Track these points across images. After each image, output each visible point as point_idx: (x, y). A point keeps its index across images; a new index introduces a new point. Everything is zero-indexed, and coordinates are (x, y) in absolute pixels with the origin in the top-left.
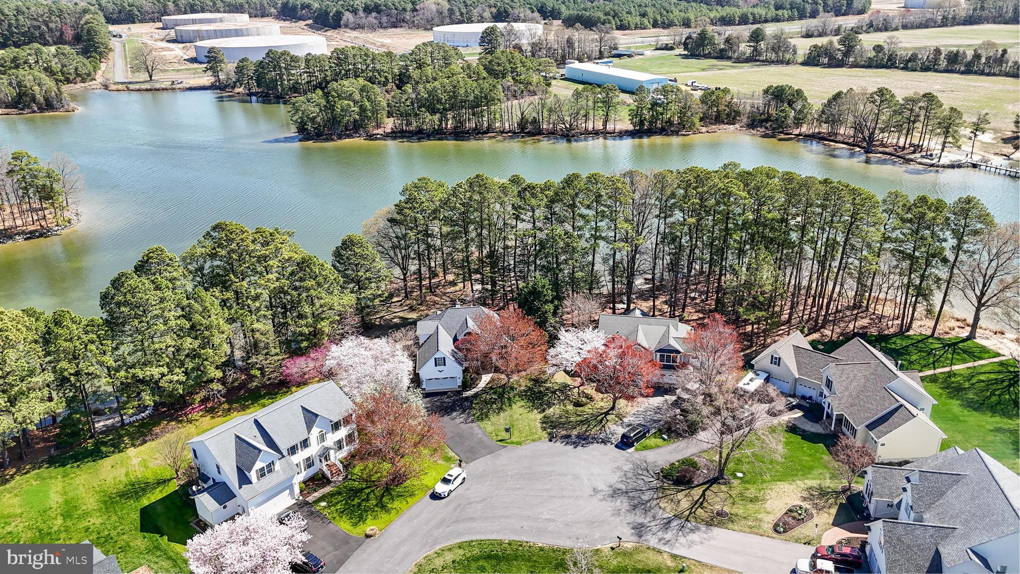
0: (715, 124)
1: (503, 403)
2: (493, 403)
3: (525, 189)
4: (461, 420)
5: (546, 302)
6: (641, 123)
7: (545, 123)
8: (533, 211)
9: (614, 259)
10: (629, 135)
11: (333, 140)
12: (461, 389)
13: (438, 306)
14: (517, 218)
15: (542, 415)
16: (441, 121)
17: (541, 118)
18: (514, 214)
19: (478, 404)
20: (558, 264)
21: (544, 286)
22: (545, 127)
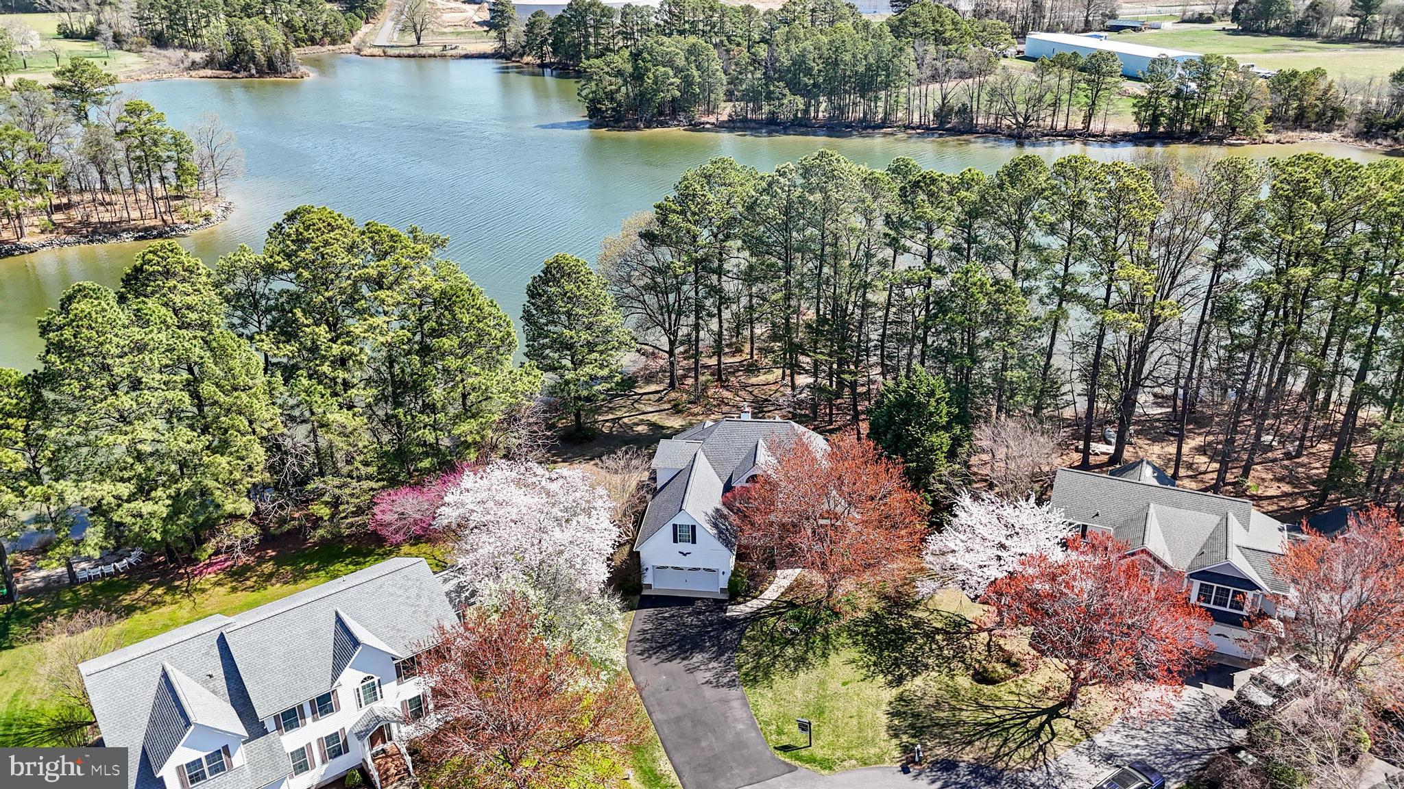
0: (1294, 130)
1: (809, 647)
2: (789, 642)
3: (916, 184)
4: (708, 675)
5: (935, 428)
6: (1155, 120)
7: (982, 114)
8: (931, 231)
9: (1099, 347)
10: (1130, 141)
11: (637, 128)
12: (725, 597)
13: (725, 409)
14: (894, 244)
15: (895, 692)
16: (808, 105)
17: (975, 107)
18: (886, 235)
19: (753, 639)
20: (972, 348)
21: (931, 394)
22: (981, 121)
